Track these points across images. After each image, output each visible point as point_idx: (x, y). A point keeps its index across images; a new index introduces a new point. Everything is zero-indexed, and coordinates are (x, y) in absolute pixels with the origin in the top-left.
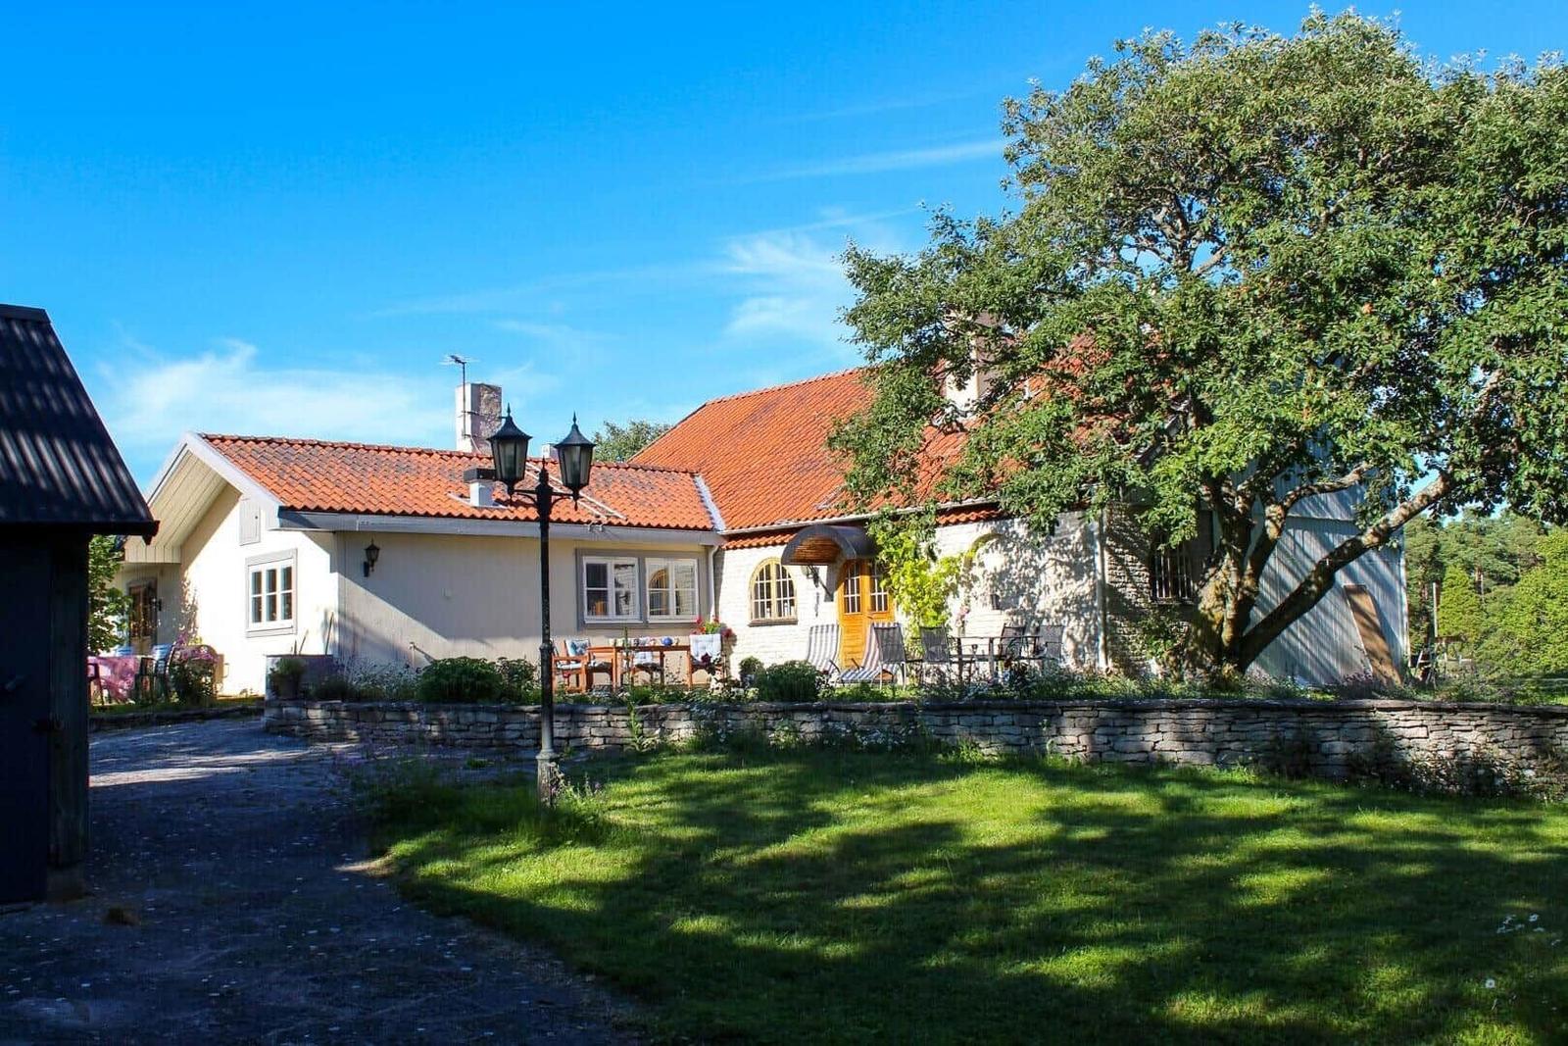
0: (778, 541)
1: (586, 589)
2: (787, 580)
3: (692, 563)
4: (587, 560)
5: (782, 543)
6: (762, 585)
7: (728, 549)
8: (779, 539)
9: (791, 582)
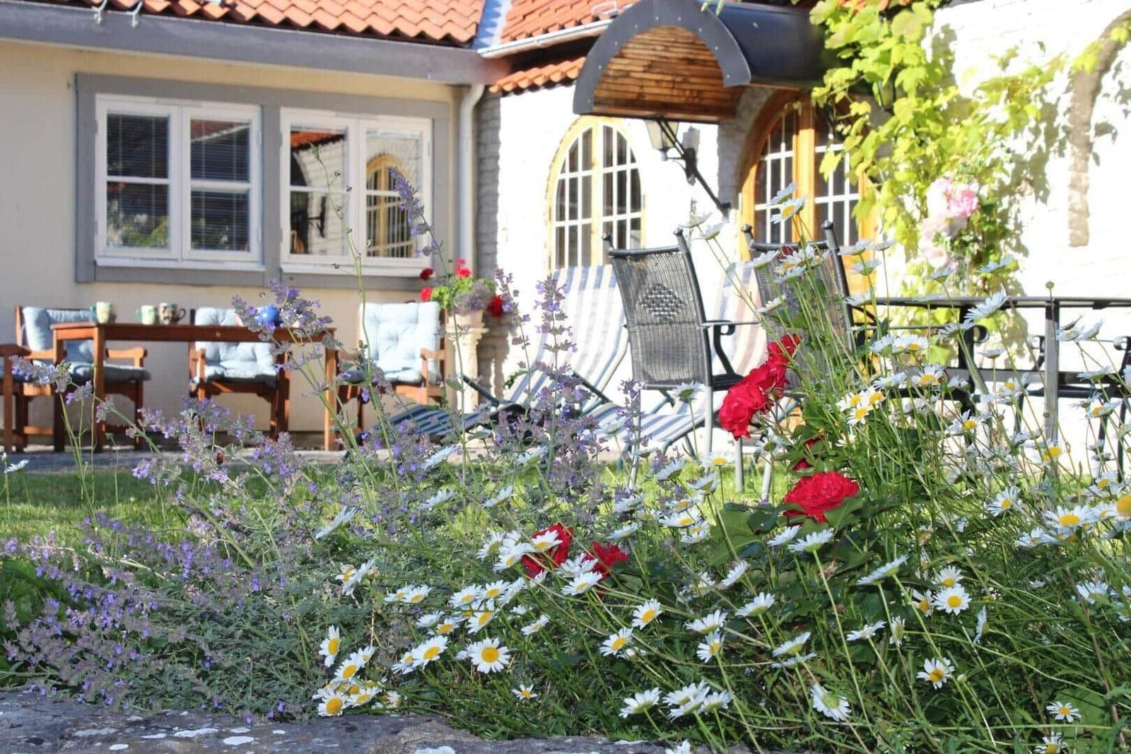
0: (556, 78)
1: (102, 177)
2: (628, 167)
3: (419, 128)
4: (107, 105)
5: (566, 82)
6: (573, 182)
7: (505, 94)
8: (553, 71)
9: (635, 173)
